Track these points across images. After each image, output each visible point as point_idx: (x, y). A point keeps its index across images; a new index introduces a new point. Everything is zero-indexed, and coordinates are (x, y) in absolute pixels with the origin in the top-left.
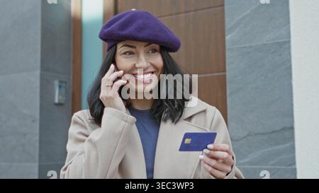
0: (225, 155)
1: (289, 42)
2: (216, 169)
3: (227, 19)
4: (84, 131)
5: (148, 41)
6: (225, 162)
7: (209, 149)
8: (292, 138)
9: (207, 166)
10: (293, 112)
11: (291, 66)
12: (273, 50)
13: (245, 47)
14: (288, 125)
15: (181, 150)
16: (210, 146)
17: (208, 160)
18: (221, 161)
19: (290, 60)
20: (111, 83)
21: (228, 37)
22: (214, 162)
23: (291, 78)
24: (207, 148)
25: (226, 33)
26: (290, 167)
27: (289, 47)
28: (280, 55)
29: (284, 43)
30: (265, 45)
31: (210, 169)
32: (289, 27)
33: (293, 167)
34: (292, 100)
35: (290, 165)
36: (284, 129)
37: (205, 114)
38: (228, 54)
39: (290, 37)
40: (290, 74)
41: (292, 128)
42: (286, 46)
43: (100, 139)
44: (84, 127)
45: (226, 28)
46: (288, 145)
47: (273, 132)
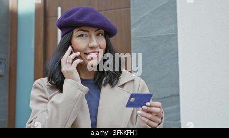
0: (158, 110)
1: (177, 35)
2: (151, 120)
3: (132, 17)
4: (43, 94)
5: (98, 27)
6: (157, 115)
7: (147, 106)
8: (178, 102)
9: (144, 119)
10: (178, 84)
11: (177, 51)
12: (165, 40)
13: (145, 38)
14: (176, 93)
15: (127, 106)
16: (148, 103)
17: (145, 114)
18: (154, 114)
19: (177, 48)
20: (71, 61)
21: (133, 30)
22: (149, 116)
23: (178, 60)
24: (145, 105)
25: (132, 27)
26: (176, 122)
27: (177, 39)
28: (170, 44)
29: (173, 35)
30: (159, 36)
31: (147, 120)
32: (177, 25)
33: (178, 122)
34: (178, 75)
35: (177, 121)
36: (172, 95)
37: (134, 82)
38: (133, 42)
39: (177, 32)
40: (177, 57)
41: (178, 95)
42: (174, 38)
43: (62, 102)
44: (44, 92)
45: (132, 24)
46: (175, 107)
47: (165, 97)
